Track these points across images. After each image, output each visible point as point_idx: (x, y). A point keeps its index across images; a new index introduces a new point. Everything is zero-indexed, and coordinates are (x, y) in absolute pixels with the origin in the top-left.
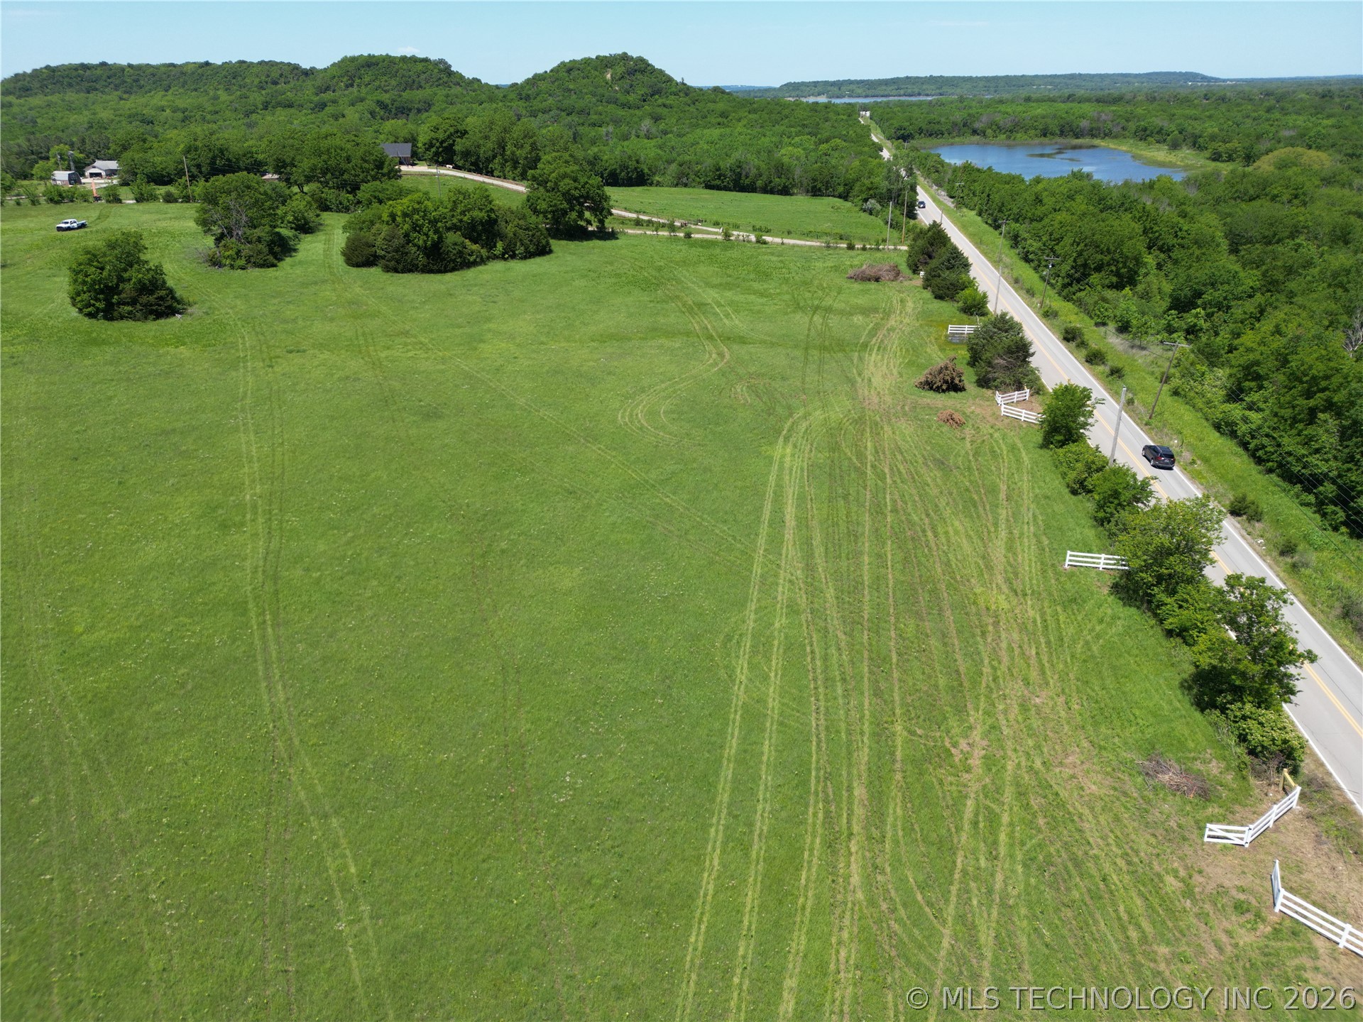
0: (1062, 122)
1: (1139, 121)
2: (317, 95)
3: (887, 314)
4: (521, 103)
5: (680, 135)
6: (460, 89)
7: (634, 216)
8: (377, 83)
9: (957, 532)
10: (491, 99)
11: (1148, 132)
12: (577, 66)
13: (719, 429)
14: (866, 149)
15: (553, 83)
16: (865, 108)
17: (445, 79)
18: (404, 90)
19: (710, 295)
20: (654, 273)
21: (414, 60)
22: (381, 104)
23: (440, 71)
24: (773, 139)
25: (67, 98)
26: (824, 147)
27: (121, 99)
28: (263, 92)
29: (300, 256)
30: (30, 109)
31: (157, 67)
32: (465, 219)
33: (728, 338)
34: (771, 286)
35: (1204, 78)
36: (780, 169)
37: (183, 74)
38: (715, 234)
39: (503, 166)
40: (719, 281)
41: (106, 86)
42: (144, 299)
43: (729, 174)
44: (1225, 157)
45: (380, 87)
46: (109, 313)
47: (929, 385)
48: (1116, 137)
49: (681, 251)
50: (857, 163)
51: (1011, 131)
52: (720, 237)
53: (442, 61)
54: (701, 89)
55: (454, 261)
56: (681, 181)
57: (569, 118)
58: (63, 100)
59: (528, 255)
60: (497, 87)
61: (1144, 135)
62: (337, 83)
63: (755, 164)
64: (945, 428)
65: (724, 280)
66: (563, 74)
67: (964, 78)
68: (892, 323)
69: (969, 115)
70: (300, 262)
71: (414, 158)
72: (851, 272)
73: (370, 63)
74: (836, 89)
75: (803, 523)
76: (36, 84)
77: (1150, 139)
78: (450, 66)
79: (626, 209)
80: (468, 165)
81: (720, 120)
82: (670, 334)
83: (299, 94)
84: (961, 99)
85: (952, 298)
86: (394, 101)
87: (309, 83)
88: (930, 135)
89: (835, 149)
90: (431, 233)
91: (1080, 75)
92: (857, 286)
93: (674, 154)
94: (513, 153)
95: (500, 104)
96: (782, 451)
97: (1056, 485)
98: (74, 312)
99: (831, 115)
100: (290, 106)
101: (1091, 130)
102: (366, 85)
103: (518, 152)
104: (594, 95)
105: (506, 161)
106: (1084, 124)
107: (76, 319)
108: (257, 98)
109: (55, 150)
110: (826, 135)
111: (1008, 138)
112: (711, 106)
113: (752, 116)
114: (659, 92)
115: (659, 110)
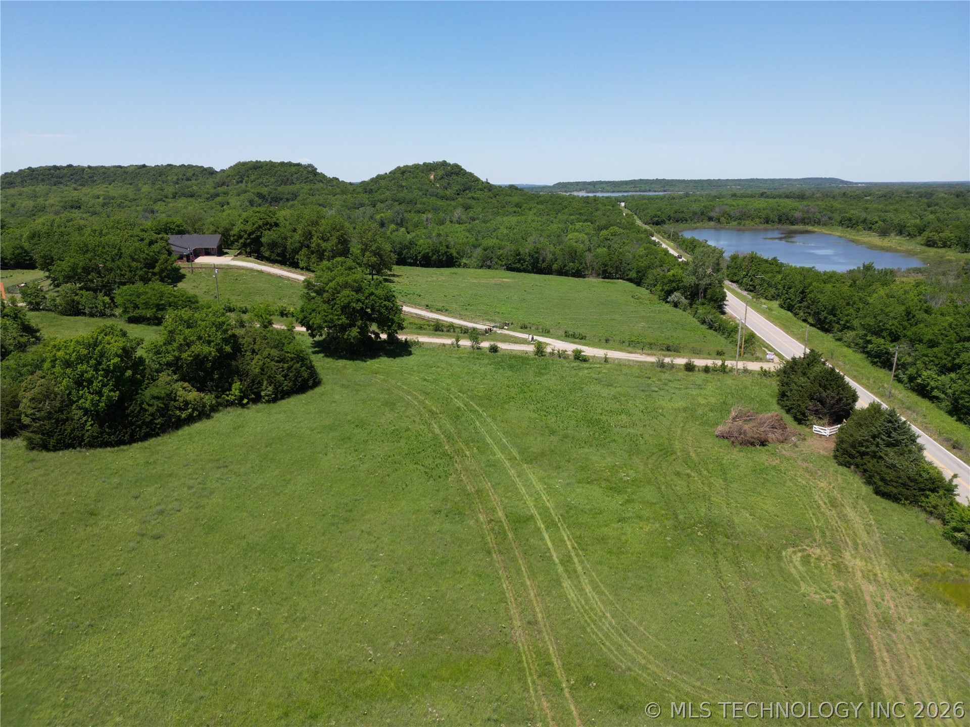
0: (779, 213)
1: (841, 213)
2: (215, 188)
4: (366, 196)
5: (485, 222)
6: (321, 185)
8: (260, 181)
10: (343, 192)
11: (853, 222)
12: (409, 169)
15: (390, 181)
16: (618, 200)
17: (311, 178)
18: (280, 186)
21: (290, 164)
22: (261, 196)
23: (309, 172)
24: (560, 226)
25: (38, 189)
26: (604, 232)
27: (76, 189)
28: (177, 186)
31: (108, 168)
32: (184, 355)
36: (573, 255)
37: (125, 173)
41: (69, 181)
43: (528, 258)
44: (940, 244)
45: (262, 183)
48: (825, 225)
49: (486, 374)
51: (740, 219)
53: (310, 166)
54: (500, 187)
55: (149, 423)
56: (486, 263)
57: (400, 207)
59: (280, 396)
60: (351, 184)
61: (849, 223)
62: (231, 180)
63: (549, 251)
66: (398, 175)
69: (705, 206)
73: (257, 166)
74: (591, 187)
76: (19, 180)
78: (316, 169)
81: (515, 209)
83: (202, 188)
84: (687, 195)
86: (270, 193)
87: (212, 180)
88: (677, 221)
89: (614, 235)
93: (480, 239)
94: (319, 245)
95: (349, 196)
99: (600, 206)
100: (192, 196)
101: (804, 219)
102: (252, 182)
103: (324, 245)
104: (421, 190)
106: (798, 214)
108: (170, 189)
111: (739, 224)
112: (508, 199)
113: (540, 206)
114: (469, 188)
115: (469, 202)
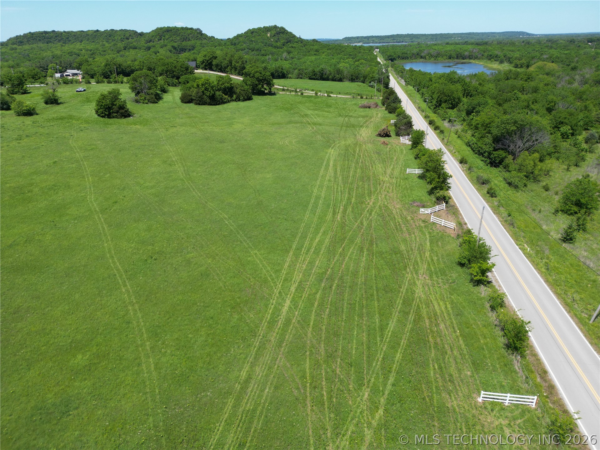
0: (457, 53)
1: (489, 52)
2: (146, 43)
3: (371, 118)
4: (232, 46)
5: (299, 59)
6: (206, 41)
7: (282, 88)
8: (171, 39)
9: (378, 167)
10: (220, 45)
11: (492, 57)
12: (255, 31)
13: (311, 146)
14: (374, 64)
15: (245, 38)
16: (377, 48)
17: (200, 37)
18: (183, 41)
19: (309, 112)
20: (290, 106)
21: (187, 29)
22: (174, 47)
23: (198, 33)
24: (337, 60)
25: (39, 46)
26: (357, 63)
27: (62, 46)
28: (123, 43)
29: (165, 100)
30: (25, 50)
31: (76, 32)
32: (222, 87)
33: (315, 124)
34: (331, 110)
35: (528, 34)
36: (339, 71)
37: (88, 35)
38: (312, 93)
39: (231, 70)
40: (313, 108)
41: (55, 41)
42: (121, 111)
43: (318, 73)
44: (519, 66)
45: (173, 40)
46: (109, 116)
47: (380, 135)
48: (479, 59)
49: (299, 99)
50: (369, 69)
51: (436, 57)
52: (314, 95)
53: (198, 29)
54: (307, 40)
55: (219, 101)
56: (299, 76)
57: (253, 52)
58: (38, 47)
59: (245, 100)
60: (222, 40)
61: (491, 58)
62: (155, 39)
63: (329, 69)
64: (382, 145)
65: (315, 108)
66: (250, 34)
67: (422, 34)
68: (372, 120)
69: (419, 50)
70: (165, 102)
71: (197, 67)
72: (360, 105)
73: (168, 30)
74: (366, 40)
75: (335, 165)
76: (26, 40)
77: (492, 59)
78: (202, 31)
79: (278, 85)
80: (218, 69)
81: (315, 53)
82: (296, 122)
83: (138, 43)
84: (419, 44)
85: (394, 113)
86: (179, 46)
87: (142, 39)
88: (403, 59)
89: (361, 64)
90: (212, 91)
91: (473, 33)
92: (362, 110)
93: (296, 66)
94: (235, 65)
95: (224, 47)
96: (331, 151)
97: (412, 157)
98: (96, 116)
99: (362, 51)
100: (136, 48)
101: (469, 56)
102: (167, 39)
103: (237, 65)
104: (263, 43)
105: (232, 68)
106: (466, 53)
107: (98, 118)
108: (121, 45)
109: (50, 66)
110: (358, 58)
111: (435, 59)
112: (312, 47)
113: (329, 51)
114: (290, 41)
115: (290, 49)
